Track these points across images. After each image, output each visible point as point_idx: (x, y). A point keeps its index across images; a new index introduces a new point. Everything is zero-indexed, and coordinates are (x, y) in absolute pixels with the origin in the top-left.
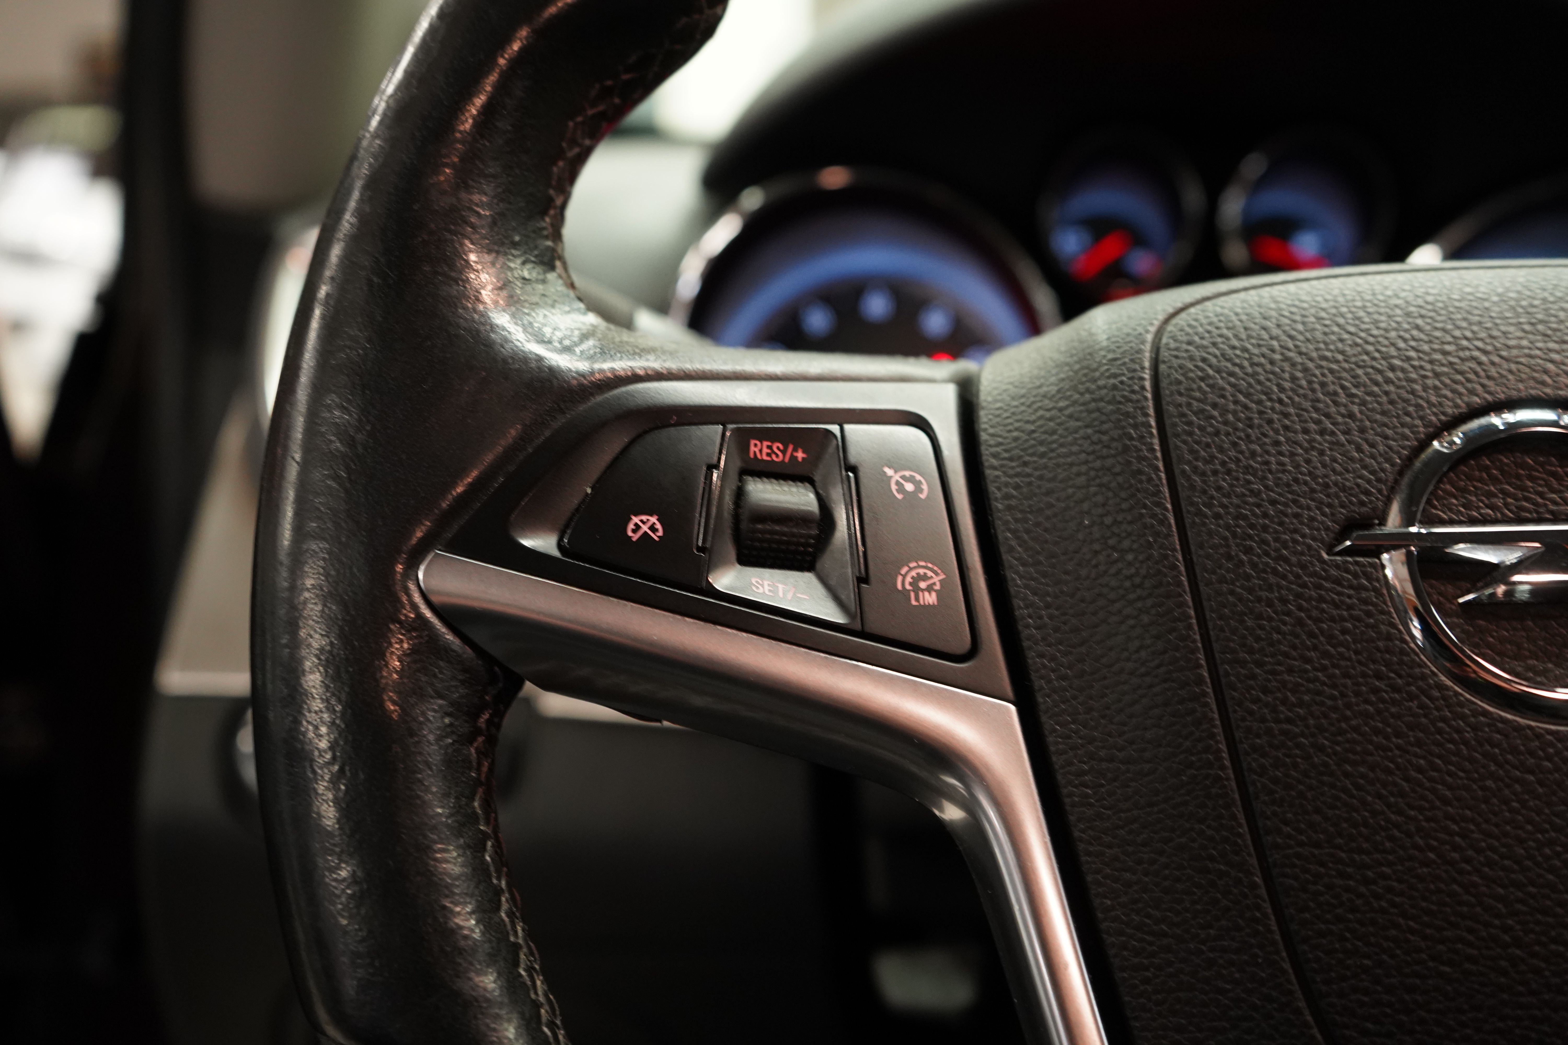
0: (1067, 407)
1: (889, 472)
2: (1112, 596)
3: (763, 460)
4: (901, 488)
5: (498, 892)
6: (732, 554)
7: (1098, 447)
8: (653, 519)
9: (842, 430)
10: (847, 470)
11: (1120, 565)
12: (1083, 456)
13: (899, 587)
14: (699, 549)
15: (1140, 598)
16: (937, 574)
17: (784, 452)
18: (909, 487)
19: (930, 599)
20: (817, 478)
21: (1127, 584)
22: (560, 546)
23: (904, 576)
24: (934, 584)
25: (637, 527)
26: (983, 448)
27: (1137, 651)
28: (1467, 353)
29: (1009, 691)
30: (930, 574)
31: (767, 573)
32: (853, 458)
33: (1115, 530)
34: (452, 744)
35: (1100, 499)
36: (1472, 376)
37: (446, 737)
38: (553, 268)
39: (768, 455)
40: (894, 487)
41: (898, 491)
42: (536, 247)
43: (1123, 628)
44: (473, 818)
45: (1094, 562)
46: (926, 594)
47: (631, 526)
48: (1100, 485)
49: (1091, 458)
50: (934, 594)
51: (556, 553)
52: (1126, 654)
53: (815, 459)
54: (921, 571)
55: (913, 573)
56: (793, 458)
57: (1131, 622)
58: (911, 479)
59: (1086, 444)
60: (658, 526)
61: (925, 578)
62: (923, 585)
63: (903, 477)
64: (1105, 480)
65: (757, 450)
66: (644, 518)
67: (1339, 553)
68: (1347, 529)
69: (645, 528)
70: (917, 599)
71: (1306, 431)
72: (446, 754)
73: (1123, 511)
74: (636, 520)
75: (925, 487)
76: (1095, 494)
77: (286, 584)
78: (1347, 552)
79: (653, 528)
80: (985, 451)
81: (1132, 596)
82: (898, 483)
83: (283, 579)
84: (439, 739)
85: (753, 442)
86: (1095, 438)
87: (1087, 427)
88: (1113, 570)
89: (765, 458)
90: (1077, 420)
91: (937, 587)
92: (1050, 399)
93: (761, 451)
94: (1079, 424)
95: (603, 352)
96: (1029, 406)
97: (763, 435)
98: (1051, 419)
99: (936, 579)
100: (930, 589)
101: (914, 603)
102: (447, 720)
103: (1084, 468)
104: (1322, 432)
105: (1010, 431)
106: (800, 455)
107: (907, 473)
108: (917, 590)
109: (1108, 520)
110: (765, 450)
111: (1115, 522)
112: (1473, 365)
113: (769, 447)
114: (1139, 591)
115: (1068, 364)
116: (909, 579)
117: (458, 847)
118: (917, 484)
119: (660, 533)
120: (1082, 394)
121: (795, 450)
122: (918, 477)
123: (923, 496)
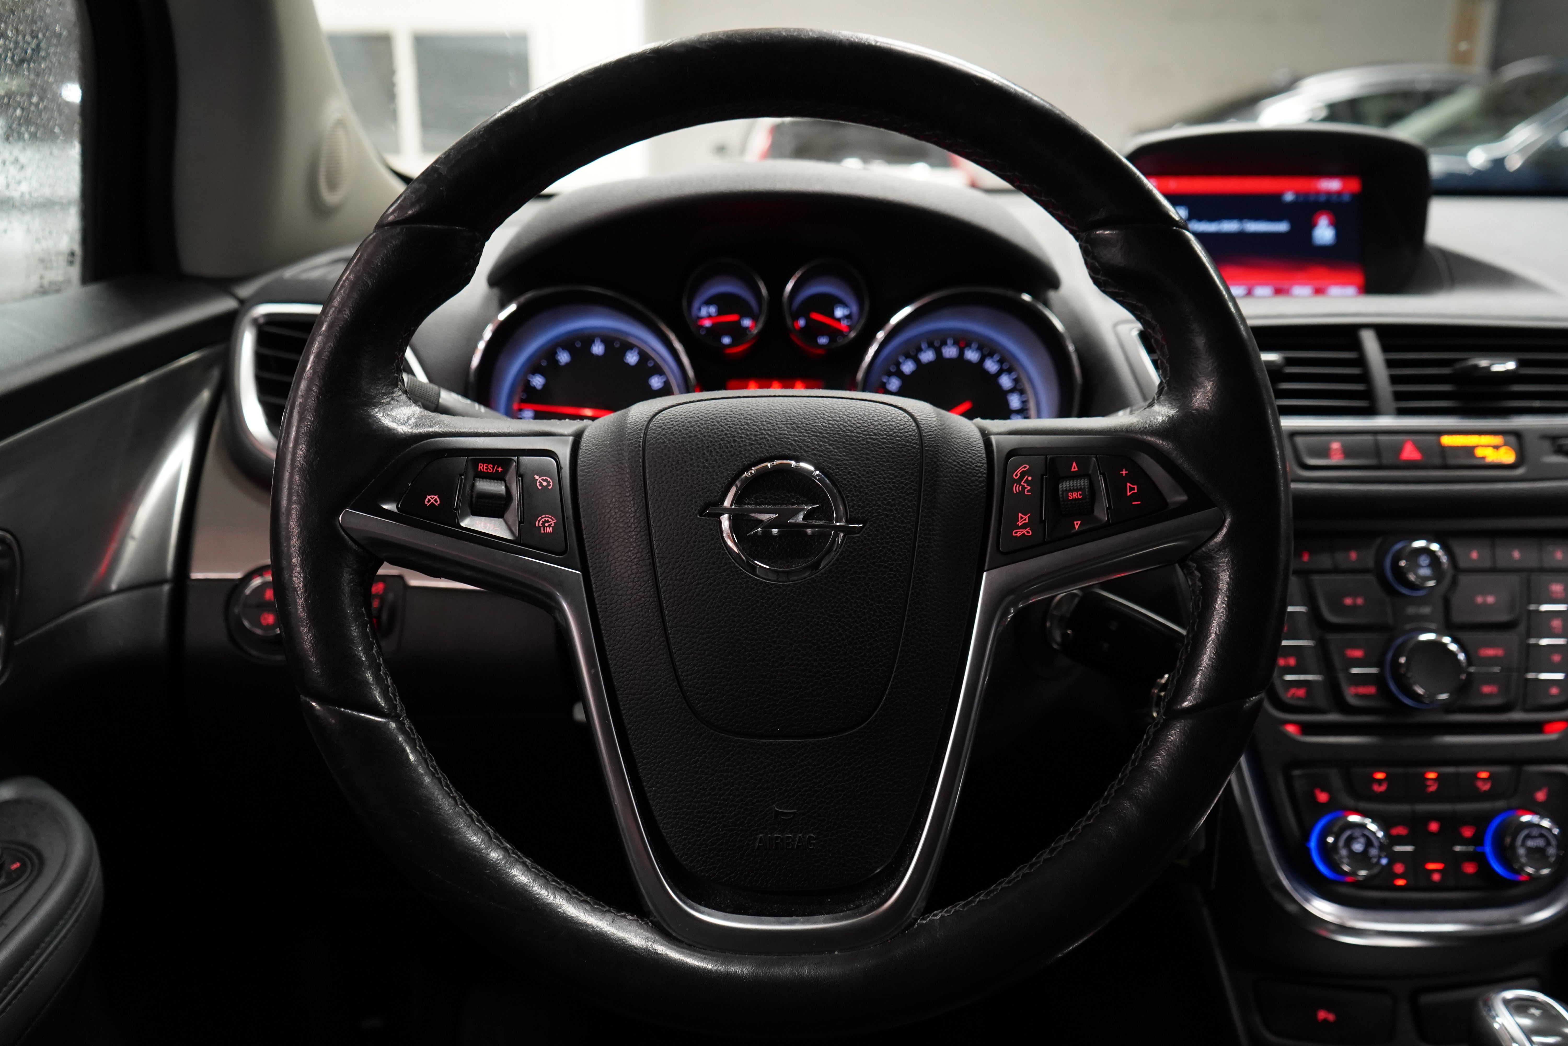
0: (612, 451)
1: (537, 477)
2: (621, 530)
3: (484, 472)
4: (541, 484)
5: (379, 665)
6: (469, 511)
7: (620, 470)
8: (436, 497)
9: (518, 459)
10: (519, 477)
11: (624, 518)
12: (615, 473)
13: (537, 525)
14: (455, 509)
15: (630, 532)
16: (553, 520)
17: (493, 468)
18: (545, 484)
19: (550, 530)
20: (507, 478)
21: (626, 526)
22: (397, 507)
23: (539, 521)
24: (552, 524)
25: (429, 501)
26: (578, 466)
27: (627, 552)
28: (763, 436)
29: (579, 566)
30: (550, 520)
31: (483, 519)
32: (522, 471)
33: (623, 504)
34: (353, 586)
35: (619, 491)
36: (763, 446)
37: (351, 583)
38: (397, 386)
39: (486, 469)
40: (538, 484)
41: (540, 485)
42: (389, 378)
43: (623, 543)
44: (362, 615)
45: (615, 516)
46: (548, 528)
47: (427, 500)
48: (620, 485)
49: (618, 473)
50: (551, 528)
51: (396, 510)
52: (623, 553)
53: (505, 472)
54: (547, 519)
55: (543, 520)
56: (497, 471)
57: (627, 541)
58: (546, 480)
59: (616, 468)
60: (438, 500)
61: (548, 521)
62: (547, 524)
63: (542, 479)
64: (621, 483)
65: (481, 467)
66: (432, 496)
67: (704, 516)
68: (708, 505)
69: (432, 501)
70: (544, 530)
71: (698, 466)
72: (351, 589)
73: (626, 496)
74: (429, 497)
75: (551, 484)
76: (617, 489)
77: (285, 522)
78: (708, 515)
79: (435, 500)
80: (579, 469)
81: (627, 531)
82: (540, 482)
83: (283, 520)
84: (349, 583)
85: (480, 464)
86: (620, 465)
87: (617, 461)
88: (621, 520)
89: (485, 470)
90: (614, 457)
91: (553, 525)
92: (606, 447)
93: (483, 468)
94: (614, 459)
95: (416, 425)
96: (598, 450)
97: (484, 461)
98: (605, 456)
99: (553, 522)
100: (549, 526)
101: (542, 532)
102: (351, 576)
103: (615, 478)
104: (704, 467)
105: (589, 460)
106: (500, 469)
107: (544, 478)
108: (544, 526)
109: (621, 500)
110: (485, 468)
111: (624, 501)
112: (764, 441)
113: (486, 466)
114: (630, 529)
115: (615, 432)
116: (541, 522)
117: (356, 625)
118: (548, 482)
119: (439, 503)
120: (617, 446)
121: (498, 467)
122: (549, 479)
123: (550, 488)
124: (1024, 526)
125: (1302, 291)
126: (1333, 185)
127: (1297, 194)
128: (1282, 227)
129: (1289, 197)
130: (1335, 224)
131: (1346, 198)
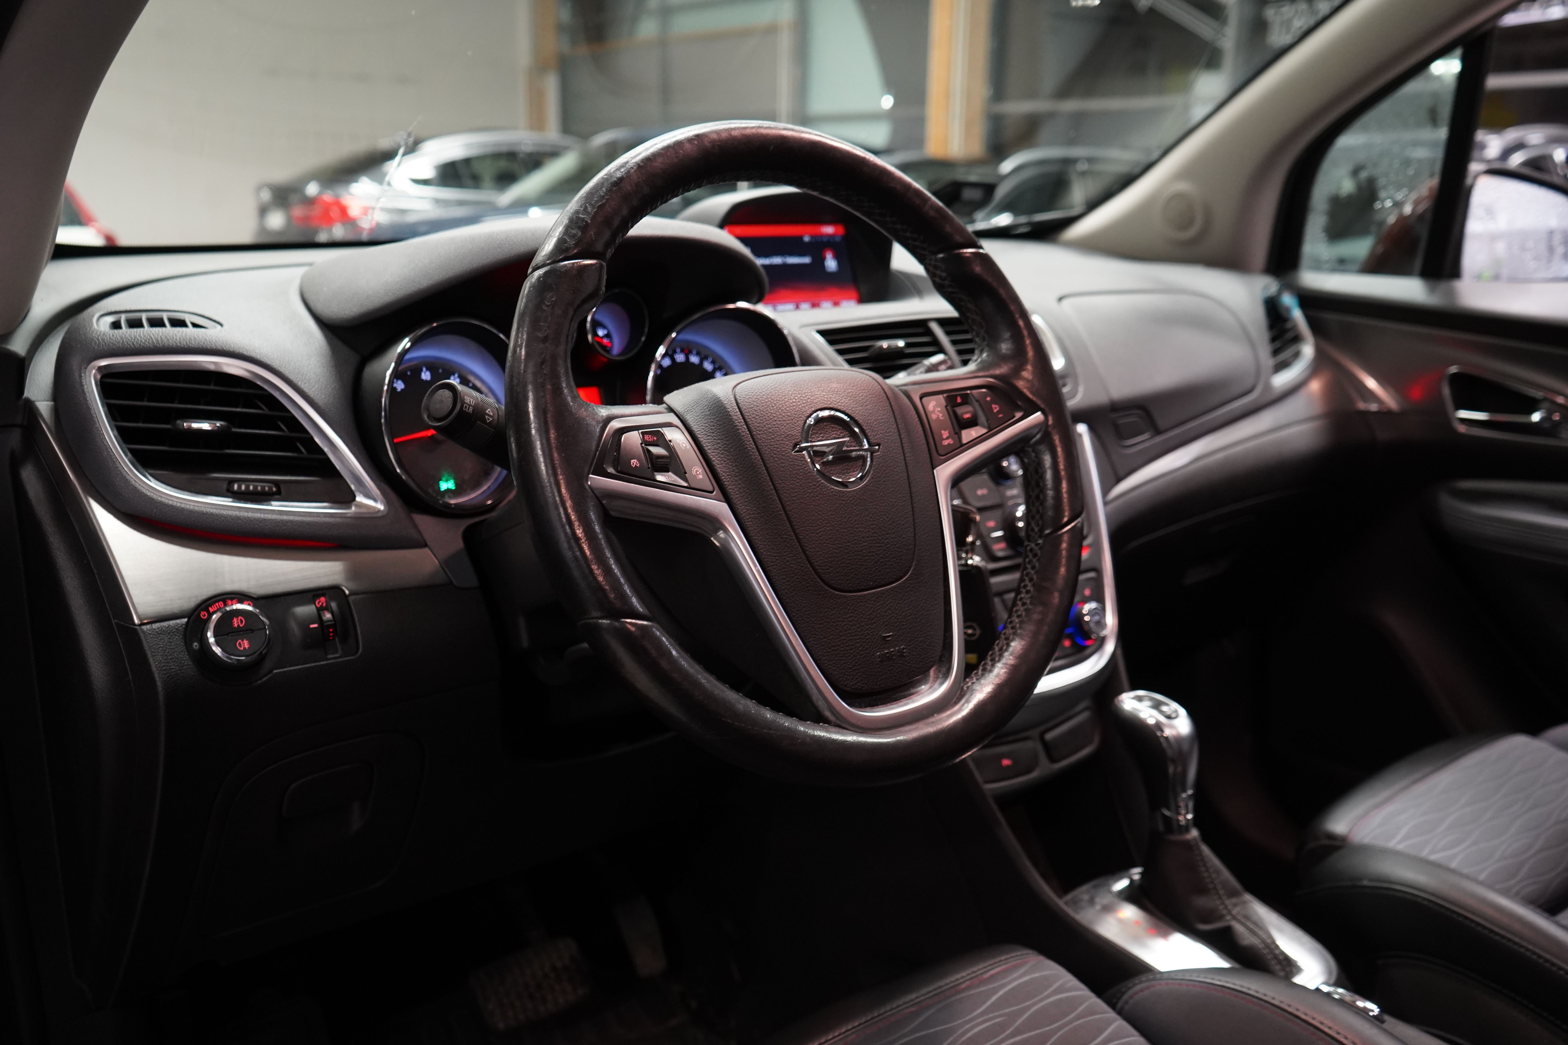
0: (716, 418)
8: (636, 461)
9: (662, 430)
18: (684, 445)
19: (701, 477)
22: (616, 471)
24: (700, 472)
26: (695, 432)
29: (724, 500)
30: (698, 469)
36: (811, 403)
41: (682, 447)
47: (632, 464)
50: (701, 475)
51: (616, 473)
55: (695, 470)
58: (683, 443)
59: (725, 429)
66: (634, 460)
67: (795, 452)
69: (635, 463)
70: (698, 477)
74: (632, 461)
75: (687, 445)
78: (797, 452)
79: (637, 463)
86: (727, 427)
87: (724, 423)
90: (720, 421)
94: (721, 423)
98: (712, 422)
105: (701, 426)
106: (655, 438)
108: (697, 475)
116: (695, 472)
119: (639, 465)
124: (947, 438)
125: (827, 305)
126: (829, 230)
127: (812, 236)
128: (806, 260)
129: (807, 239)
130: (836, 257)
131: (838, 239)
